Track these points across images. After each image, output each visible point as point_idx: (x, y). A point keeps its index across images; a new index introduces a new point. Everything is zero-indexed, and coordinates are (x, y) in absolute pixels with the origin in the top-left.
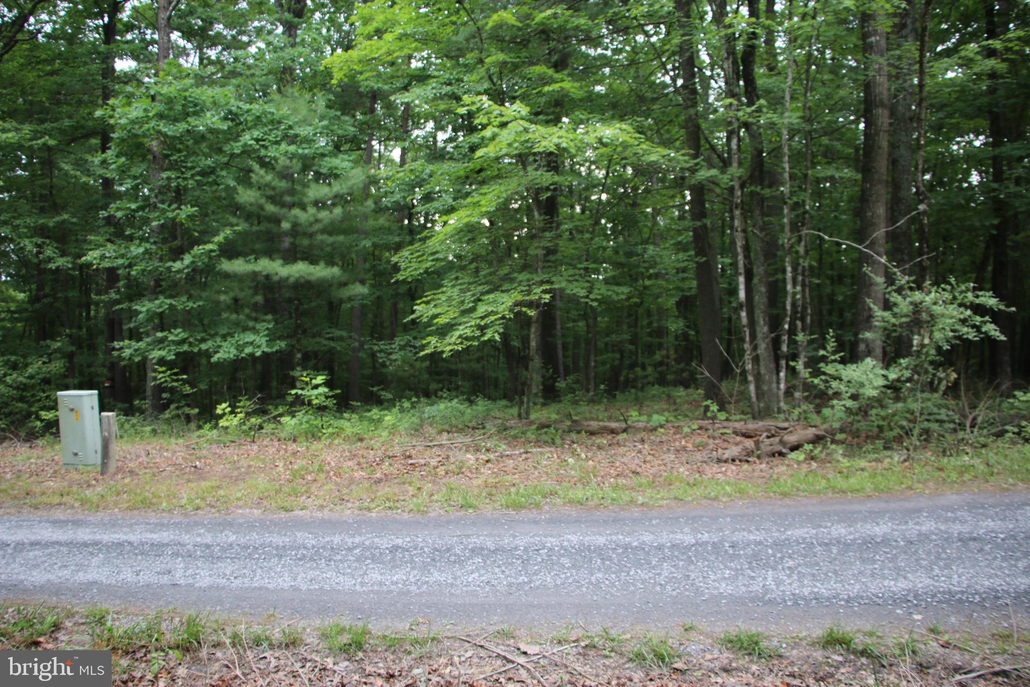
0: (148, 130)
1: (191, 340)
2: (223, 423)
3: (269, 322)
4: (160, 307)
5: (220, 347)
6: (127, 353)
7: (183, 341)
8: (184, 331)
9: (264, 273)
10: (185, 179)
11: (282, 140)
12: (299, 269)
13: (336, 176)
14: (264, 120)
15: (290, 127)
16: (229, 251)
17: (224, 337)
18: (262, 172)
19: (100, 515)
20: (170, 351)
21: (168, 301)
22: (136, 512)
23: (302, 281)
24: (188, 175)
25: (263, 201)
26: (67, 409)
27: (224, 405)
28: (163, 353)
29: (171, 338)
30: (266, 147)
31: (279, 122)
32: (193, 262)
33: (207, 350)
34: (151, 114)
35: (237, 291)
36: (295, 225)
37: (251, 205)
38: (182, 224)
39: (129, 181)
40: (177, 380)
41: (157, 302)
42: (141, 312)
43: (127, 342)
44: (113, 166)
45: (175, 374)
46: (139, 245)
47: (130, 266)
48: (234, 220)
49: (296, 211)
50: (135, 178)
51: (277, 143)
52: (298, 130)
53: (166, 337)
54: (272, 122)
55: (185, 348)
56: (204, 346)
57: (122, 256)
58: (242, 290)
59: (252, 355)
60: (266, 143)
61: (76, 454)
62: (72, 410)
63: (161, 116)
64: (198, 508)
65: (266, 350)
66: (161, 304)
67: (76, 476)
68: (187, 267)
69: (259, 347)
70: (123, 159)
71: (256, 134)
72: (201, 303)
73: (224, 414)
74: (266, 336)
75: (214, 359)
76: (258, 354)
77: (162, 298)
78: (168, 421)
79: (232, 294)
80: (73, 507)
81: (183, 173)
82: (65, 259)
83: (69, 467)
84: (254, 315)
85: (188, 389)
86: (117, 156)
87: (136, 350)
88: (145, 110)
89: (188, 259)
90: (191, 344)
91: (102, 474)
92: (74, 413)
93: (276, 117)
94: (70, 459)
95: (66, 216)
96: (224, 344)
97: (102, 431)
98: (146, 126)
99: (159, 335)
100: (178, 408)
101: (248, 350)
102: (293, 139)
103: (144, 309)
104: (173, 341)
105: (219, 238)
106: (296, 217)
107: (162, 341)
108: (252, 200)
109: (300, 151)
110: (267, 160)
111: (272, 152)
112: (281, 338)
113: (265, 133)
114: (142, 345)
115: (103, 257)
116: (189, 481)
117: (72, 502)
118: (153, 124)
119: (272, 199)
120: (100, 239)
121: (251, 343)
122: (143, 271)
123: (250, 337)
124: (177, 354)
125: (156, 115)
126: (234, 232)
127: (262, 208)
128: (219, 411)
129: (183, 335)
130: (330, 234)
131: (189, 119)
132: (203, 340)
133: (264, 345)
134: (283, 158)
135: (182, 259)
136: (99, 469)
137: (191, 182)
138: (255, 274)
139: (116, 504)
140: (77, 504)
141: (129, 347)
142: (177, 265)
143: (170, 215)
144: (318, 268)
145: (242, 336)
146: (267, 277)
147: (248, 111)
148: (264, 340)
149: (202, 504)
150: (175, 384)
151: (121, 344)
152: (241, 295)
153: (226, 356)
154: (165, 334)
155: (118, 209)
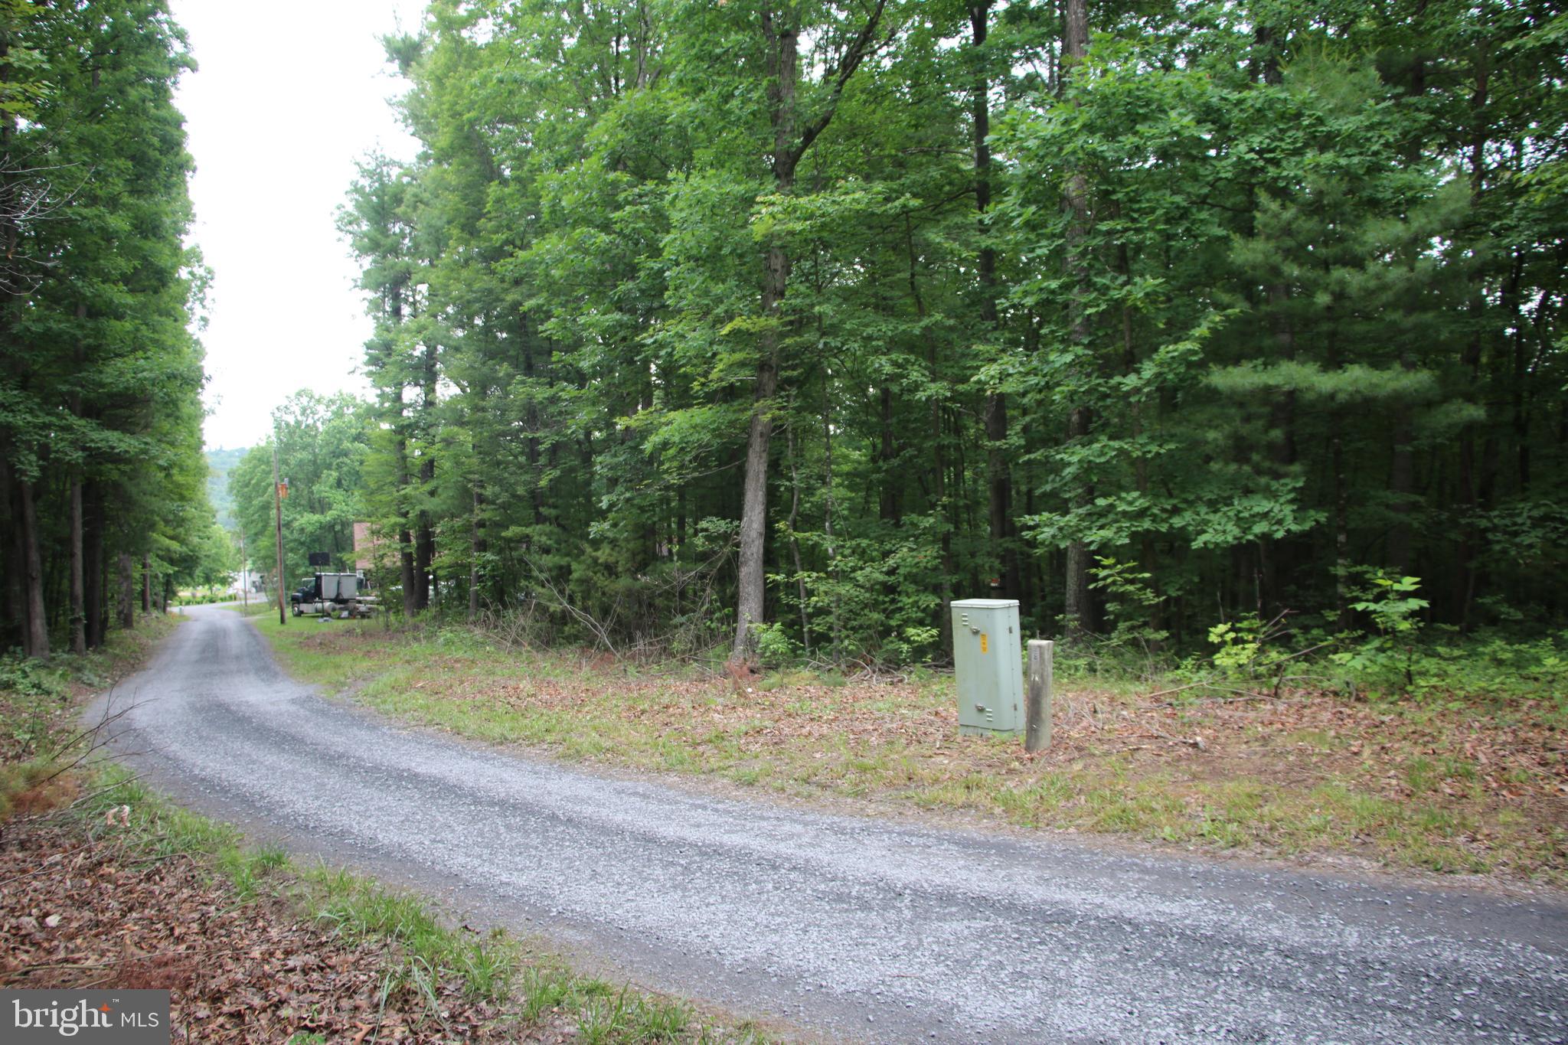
0: (1074, 152)
1: (1155, 511)
2: (1220, 659)
3: (1295, 477)
4: (1102, 454)
5: (1206, 522)
6: (1046, 534)
7: (1141, 514)
8: (1143, 495)
9: (1286, 388)
10: (1138, 231)
11: (1306, 145)
12: (1354, 378)
13: (1413, 202)
14: (1270, 115)
15: (1320, 121)
16: (1220, 351)
17: (1213, 506)
18: (1274, 206)
19: (1044, 837)
20: (1120, 529)
21: (1116, 444)
22: (1111, 839)
23: (1358, 398)
24: (1145, 223)
25: (1277, 259)
26: (967, 631)
27: (1222, 628)
28: (1107, 533)
29: (1122, 507)
30: (1276, 163)
31: (1299, 115)
32: (1158, 375)
33: (1183, 528)
34: (1076, 126)
35: (1238, 423)
36: (1340, 296)
37: (1254, 268)
38: (1136, 309)
39: (1044, 243)
40: (1132, 582)
41: (1096, 446)
42: (1069, 464)
43: (1046, 515)
44: (1017, 222)
45: (1131, 570)
46: (1064, 351)
47: (1048, 387)
48: (1225, 298)
49: (1338, 273)
50: (1053, 236)
51: (1298, 152)
52: (1334, 124)
53: (1112, 506)
54: (1282, 116)
55: (1147, 524)
56: (1177, 522)
57: (1035, 372)
58: (1247, 419)
59: (1266, 537)
60: (1278, 155)
61: (981, 710)
62: (976, 633)
63: (1090, 128)
64: (1235, 844)
65: (1294, 528)
66: (1101, 449)
67: (983, 749)
68: (1148, 383)
69: (1280, 522)
70: (1033, 208)
71: (1256, 141)
72: (1172, 446)
73: (1223, 644)
74: (1291, 502)
75: (1197, 544)
76: (1280, 535)
77: (1104, 439)
78: (1116, 653)
79: (1227, 428)
80: (991, 815)
81: (1134, 220)
82: (938, 385)
83: (970, 732)
84: (1267, 464)
85: (1150, 597)
86: (1022, 205)
87: (1061, 529)
88: (1066, 122)
89: (1149, 370)
90: (1154, 519)
91: (1028, 749)
92: (979, 637)
93: (1292, 108)
94: (973, 718)
95: (938, 317)
96: (1214, 518)
97: (1026, 673)
98: (1068, 148)
99: (1101, 502)
100: (1131, 629)
101: (1260, 528)
102: (1325, 143)
103: (1075, 459)
104: (1125, 513)
105: (1202, 330)
106: (1342, 282)
107: (1103, 513)
108: (1260, 257)
109: (1343, 161)
110: (1282, 184)
111: (1289, 169)
112: (1319, 505)
113: (1273, 138)
114: (1071, 519)
115: (1003, 376)
116: (1195, 777)
117: (988, 802)
118: (1079, 141)
119: (1295, 254)
120: (991, 349)
121: (1265, 515)
122: (1073, 393)
123: (1263, 505)
124: (1134, 535)
125: (1084, 126)
126: (1227, 317)
127: (1275, 271)
128: (1213, 638)
129: (1142, 503)
130: (1410, 310)
131: (1138, 127)
132: (1176, 511)
133: (1290, 518)
134: (1311, 177)
135: (1138, 371)
136: (1022, 739)
137: (1149, 234)
138: (1268, 390)
139: (1070, 818)
140: (997, 811)
141: (1051, 525)
142: (1131, 381)
143: (1116, 294)
144: (1387, 375)
145: (1246, 503)
146: (1292, 394)
147: (1240, 102)
148: (1288, 509)
149: (1244, 837)
150: (1130, 588)
151: (1037, 518)
152: (1245, 430)
153: (1220, 538)
154: (1110, 500)
155: (1026, 294)
